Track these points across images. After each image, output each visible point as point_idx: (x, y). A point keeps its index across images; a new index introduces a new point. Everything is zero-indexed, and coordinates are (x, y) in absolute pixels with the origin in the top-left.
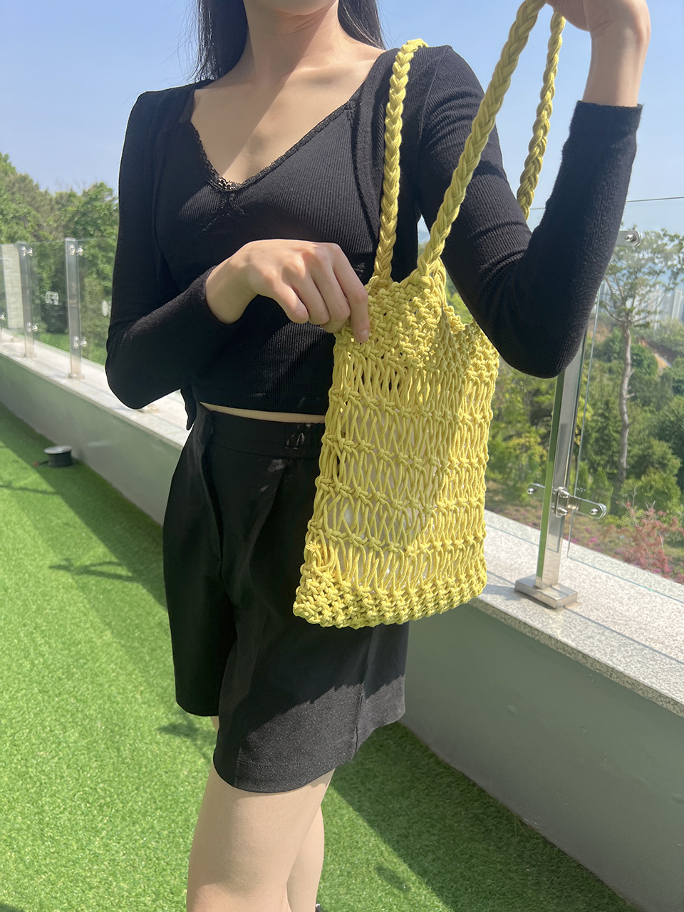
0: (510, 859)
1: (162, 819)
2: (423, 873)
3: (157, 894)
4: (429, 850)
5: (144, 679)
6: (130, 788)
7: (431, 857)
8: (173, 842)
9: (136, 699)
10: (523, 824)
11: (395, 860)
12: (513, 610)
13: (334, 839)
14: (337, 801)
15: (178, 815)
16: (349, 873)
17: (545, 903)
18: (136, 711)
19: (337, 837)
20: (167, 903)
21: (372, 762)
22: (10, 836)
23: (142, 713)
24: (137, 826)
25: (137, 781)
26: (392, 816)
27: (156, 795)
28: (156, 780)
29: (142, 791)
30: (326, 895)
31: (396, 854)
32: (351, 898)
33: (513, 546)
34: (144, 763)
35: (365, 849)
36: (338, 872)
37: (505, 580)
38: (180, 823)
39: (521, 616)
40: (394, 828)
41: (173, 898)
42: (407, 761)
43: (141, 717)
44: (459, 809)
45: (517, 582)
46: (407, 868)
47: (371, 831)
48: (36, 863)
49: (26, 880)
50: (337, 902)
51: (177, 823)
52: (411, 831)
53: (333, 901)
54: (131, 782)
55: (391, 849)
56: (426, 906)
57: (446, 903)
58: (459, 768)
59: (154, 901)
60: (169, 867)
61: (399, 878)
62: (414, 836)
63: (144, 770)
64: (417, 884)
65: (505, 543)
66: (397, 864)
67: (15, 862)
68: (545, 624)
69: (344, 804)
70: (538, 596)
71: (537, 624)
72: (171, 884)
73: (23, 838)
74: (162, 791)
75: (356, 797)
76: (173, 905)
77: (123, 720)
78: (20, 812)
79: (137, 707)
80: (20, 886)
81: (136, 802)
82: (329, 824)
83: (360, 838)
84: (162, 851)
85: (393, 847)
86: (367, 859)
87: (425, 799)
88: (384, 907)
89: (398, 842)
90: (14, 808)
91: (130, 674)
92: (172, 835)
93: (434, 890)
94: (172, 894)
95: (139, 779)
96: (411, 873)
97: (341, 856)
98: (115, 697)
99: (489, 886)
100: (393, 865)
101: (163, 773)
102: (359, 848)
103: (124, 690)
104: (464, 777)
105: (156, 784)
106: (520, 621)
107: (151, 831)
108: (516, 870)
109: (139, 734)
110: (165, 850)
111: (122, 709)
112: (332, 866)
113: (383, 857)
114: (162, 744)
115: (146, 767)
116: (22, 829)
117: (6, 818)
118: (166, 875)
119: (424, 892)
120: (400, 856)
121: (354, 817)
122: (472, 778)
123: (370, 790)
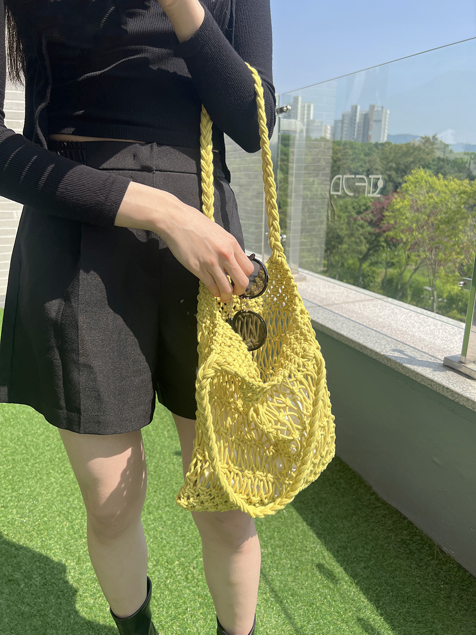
0: (428, 576)
1: (168, 513)
2: (354, 576)
3: (157, 561)
4: (362, 560)
5: (171, 422)
6: (150, 491)
7: (362, 565)
8: (173, 529)
9: (164, 434)
10: (442, 551)
11: (334, 564)
13: (289, 542)
14: (295, 516)
15: (180, 512)
16: (297, 567)
17: (453, 612)
18: (162, 442)
19: (291, 541)
20: (163, 569)
21: (325, 493)
22: (68, 512)
23: (166, 444)
24: (151, 515)
25: (156, 486)
26: (336, 532)
27: (167, 497)
28: (169, 487)
29: (158, 494)
30: (277, 580)
31: (335, 559)
32: (296, 585)
34: (162, 475)
35: (312, 553)
36: (289, 566)
38: (180, 517)
40: (336, 541)
41: (167, 565)
42: (353, 495)
43: (165, 446)
44: (390, 534)
46: (342, 570)
47: (318, 541)
48: (81, 531)
49: (72, 541)
50: (285, 587)
51: (178, 517)
52: (349, 545)
53: (282, 585)
54: (151, 487)
55: (332, 556)
56: (354, 600)
57: (370, 600)
58: (394, 505)
59: (154, 566)
60: (168, 545)
61: (335, 577)
62: (351, 548)
63: (162, 480)
64: (349, 583)
66: (335, 567)
67: (68, 528)
69: (300, 519)
72: (168, 556)
73: (76, 514)
74: (171, 495)
75: (310, 516)
76: (167, 570)
77: (153, 447)
78: (77, 497)
79: (163, 440)
80: (68, 544)
81: (153, 500)
82: (287, 531)
83: (309, 544)
84: (165, 534)
85: (333, 554)
86: (312, 560)
87: (363, 523)
88: (320, 595)
89: (338, 551)
90: (73, 494)
91: (162, 418)
92: (173, 524)
93: (361, 589)
94: (167, 563)
95: (157, 485)
96: (345, 575)
97: (293, 555)
98: (150, 432)
99: (407, 593)
100: (332, 566)
101: (174, 484)
102: (306, 551)
103: (157, 428)
104: (397, 512)
105: (168, 490)
107: (159, 520)
108: (432, 585)
109: (162, 457)
110: (168, 533)
111: (154, 440)
112: (285, 561)
113: (325, 560)
114: (176, 465)
115: (163, 478)
116: (76, 508)
117: (68, 500)
118: (165, 550)
119: (354, 590)
120: (338, 561)
121: (306, 530)
122: (403, 514)
123: (321, 512)
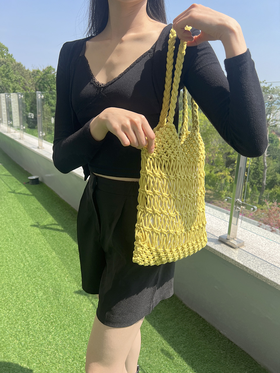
0: (215, 347)
1: (76, 328)
2: (179, 352)
3: (74, 358)
4: (182, 343)
5: (68, 272)
6: (63, 316)
7: (183, 346)
8: (80, 337)
9: (65, 280)
10: (220, 333)
11: (168, 347)
12: (218, 248)
13: (144, 338)
14: (145, 322)
15: (82, 327)
16: (150, 351)
17: (229, 365)
18: (65, 285)
19: (145, 337)
20: (78, 362)
21: (159, 307)
22: (16, 334)
23: (68, 286)
24: (66, 331)
25: (66, 313)
26: (167, 329)
27: (73, 319)
28: (73, 312)
29: (68, 317)
30: (141, 360)
31: (169, 344)
32: (151, 361)
33: (218, 222)
34: (69, 305)
35: (156, 342)
36: (146, 351)
37: (215, 236)
38: (83, 330)
39: (221, 251)
40: (168, 334)
41: (80, 360)
42: (173, 307)
43: (67, 287)
44: (194, 327)
45: (219, 237)
46: (173, 350)
47: (159, 335)
48: (26, 345)
49: (22, 352)
50: (145, 363)
51: (82, 330)
52: (175, 335)
53: (143, 363)
54: (63, 313)
55: (167, 342)
56: (181, 366)
57: (189, 364)
58: (194, 310)
59: (73, 361)
60: (78, 347)
61: (170, 354)
62: (176, 337)
63: (69, 308)
64: (177, 357)
65: (215, 220)
66: (169, 348)
67: (18, 344)
68: (230, 254)
69: (148, 324)
70: (228, 243)
71: (228, 255)
72: (80, 354)
73: (21, 335)
74: (76, 317)
75: (153, 321)
76: (80, 363)
77: (60, 288)
78: (20, 324)
79: (65, 283)
80: (20, 354)
81: (66, 321)
83: (154, 337)
84: (76, 341)
85: (167, 341)
86: (157, 346)
87: (180, 322)
88: (164, 365)
89: (170, 340)
90: (17, 323)
91: (63, 270)
92: (80, 335)
93: (184, 359)
94: (80, 358)
95: (67, 312)
96: (175, 352)
97: (147, 344)
98: (57, 279)
99: (206, 358)
100: (168, 348)
101: (76, 310)
102: (154, 342)
103: (60, 276)
104: (197, 314)
105: (73, 314)
106: (221, 253)
107: (71, 333)
108: (217, 352)
109: (66, 294)
110: (77, 340)
111: (60, 284)
112: (143, 348)
113: (164, 345)
114: (75, 298)
115: (69, 307)
116: (21, 331)
117: (14, 327)
118: (78, 351)
119: (180, 360)
120: (170, 345)
121: (152, 329)
122: (200, 314)
123: (158, 318)
